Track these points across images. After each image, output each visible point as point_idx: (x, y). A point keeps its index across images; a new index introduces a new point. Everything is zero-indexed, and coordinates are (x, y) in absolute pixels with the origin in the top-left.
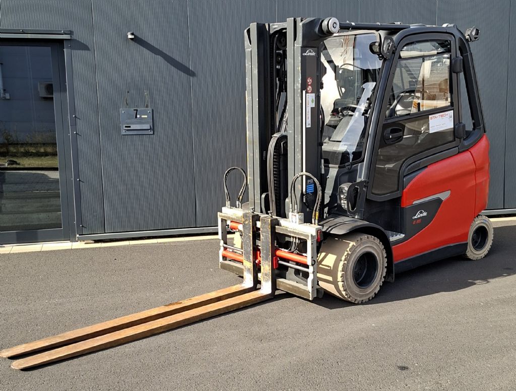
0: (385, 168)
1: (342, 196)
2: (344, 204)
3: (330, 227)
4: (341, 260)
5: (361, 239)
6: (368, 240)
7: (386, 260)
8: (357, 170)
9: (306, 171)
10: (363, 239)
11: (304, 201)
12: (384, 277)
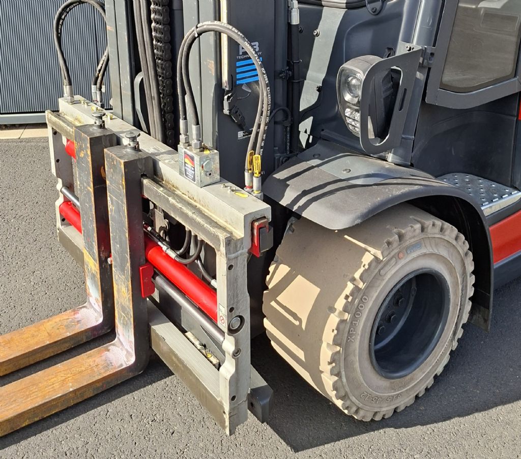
0: (477, 10)
1: (348, 97)
2: (353, 119)
3: (305, 193)
4: (332, 309)
5: (401, 237)
6: (422, 236)
7: (472, 280)
8: (400, 16)
9: (229, 22)
10: (407, 237)
11: (226, 111)
12: (464, 326)
